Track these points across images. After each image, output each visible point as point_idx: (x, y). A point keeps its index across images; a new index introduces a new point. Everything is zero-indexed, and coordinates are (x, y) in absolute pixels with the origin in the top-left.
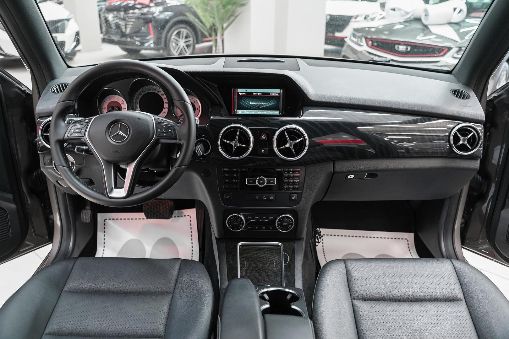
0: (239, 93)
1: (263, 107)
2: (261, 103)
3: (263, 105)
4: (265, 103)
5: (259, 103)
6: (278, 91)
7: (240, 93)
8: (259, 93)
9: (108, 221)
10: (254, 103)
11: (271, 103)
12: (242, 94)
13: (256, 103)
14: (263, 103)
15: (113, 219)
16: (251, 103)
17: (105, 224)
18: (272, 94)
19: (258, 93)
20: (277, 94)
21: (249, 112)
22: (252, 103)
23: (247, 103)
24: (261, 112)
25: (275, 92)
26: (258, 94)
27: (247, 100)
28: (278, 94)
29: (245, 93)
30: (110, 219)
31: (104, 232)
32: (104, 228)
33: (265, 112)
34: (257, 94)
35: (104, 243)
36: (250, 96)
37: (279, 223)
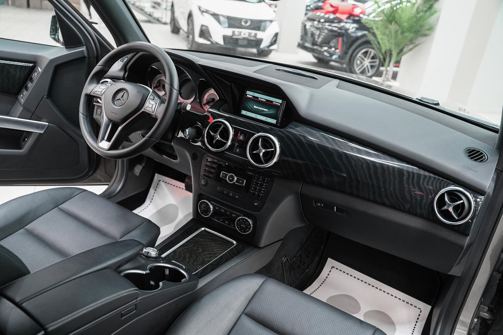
0: (248, 95)
1: (264, 113)
2: (263, 109)
3: (264, 111)
4: (266, 110)
5: (261, 109)
6: (280, 101)
7: (249, 95)
8: (264, 99)
9: (161, 182)
10: (257, 108)
11: (272, 112)
12: (250, 96)
13: (259, 108)
14: (264, 109)
15: (166, 182)
16: (255, 107)
17: (158, 184)
18: (275, 103)
19: (263, 99)
20: (278, 104)
21: (251, 115)
22: (256, 107)
23: (252, 106)
24: (261, 118)
25: (278, 101)
26: (263, 100)
27: (252, 103)
28: (280, 104)
29: (252, 96)
30: (163, 181)
31: (156, 190)
32: (157, 187)
33: (264, 119)
34: (262, 99)
35: (152, 199)
36: (255, 100)
37: (239, 223)
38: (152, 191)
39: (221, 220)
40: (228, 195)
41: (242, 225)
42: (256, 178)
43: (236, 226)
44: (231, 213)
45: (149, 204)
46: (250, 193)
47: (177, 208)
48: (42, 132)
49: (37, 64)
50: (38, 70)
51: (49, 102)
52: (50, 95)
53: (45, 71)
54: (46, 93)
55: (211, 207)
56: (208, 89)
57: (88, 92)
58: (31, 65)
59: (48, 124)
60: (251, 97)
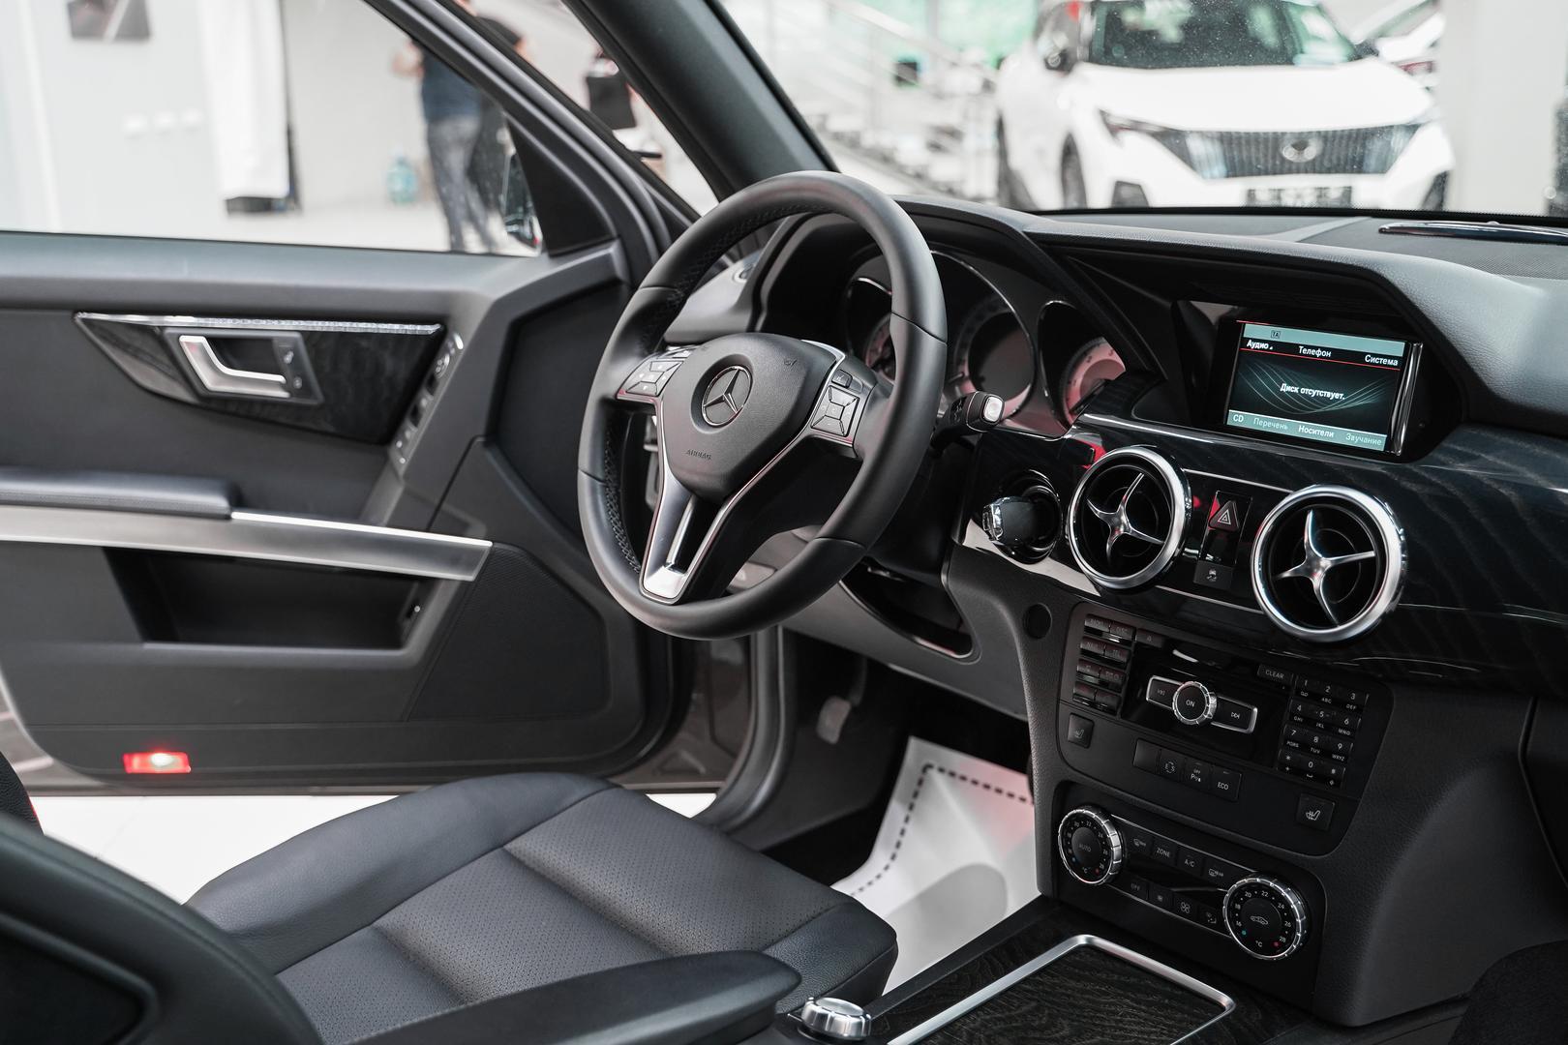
0: (1250, 343)
1: (1327, 408)
2: (1320, 393)
3: (1326, 401)
4: (1337, 395)
5: (1313, 393)
6: (1397, 348)
7: (1254, 340)
8: (1323, 349)
9: (934, 774)
10: (1296, 390)
11: (1362, 399)
12: (1259, 346)
13: (1304, 391)
14: (1328, 394)
15: (952, 774)
16: (1285, 388)
17: (920, 782)
18: (1374, 360)
19: (1316, 348)
20: (1391, 362)
21: (1269, 424)
22: (1289, 389)
23: (1271, 385)
24: (1314, 432)
25: (1385, 349)
26: (1319, 353)
27: (1273, 375)
28: (1396, 363)
29: (1271, 343)
30: (941, 770)
31: (911, 807)
32: (916, 795)
33: (1332, 434)
34: (1313, 352)
35: (898, 845)
36: (1286, 358)
37: (1238, 907)
38: (895, 810)
39: (1160, 898)
40: (1181, 778)
41: (1253, 918)
42: (1305, 695)
43: (1227, 920)
44: (1204, 864)
45: (887, 868)
46: (1284, 764)
47: (1001, 880)
48: (470, 578)
49: (450, 326)
50: (455, 346)
51: (491, 459)
52: (496, 433)
53: (476, 346)
54: (480, 427)
55: (1114, 838)
56: (1088, 345)
57: (610, 390)
58: (431, 329)
59: (488, 544)
60: (1264, 346)
